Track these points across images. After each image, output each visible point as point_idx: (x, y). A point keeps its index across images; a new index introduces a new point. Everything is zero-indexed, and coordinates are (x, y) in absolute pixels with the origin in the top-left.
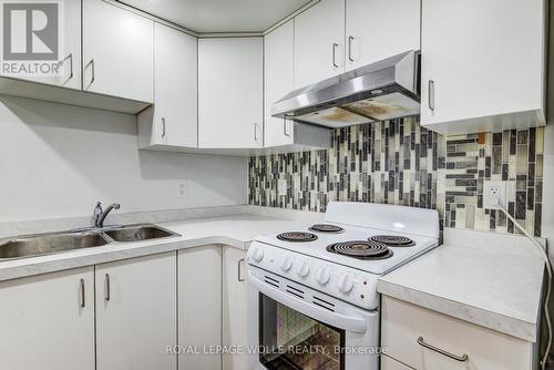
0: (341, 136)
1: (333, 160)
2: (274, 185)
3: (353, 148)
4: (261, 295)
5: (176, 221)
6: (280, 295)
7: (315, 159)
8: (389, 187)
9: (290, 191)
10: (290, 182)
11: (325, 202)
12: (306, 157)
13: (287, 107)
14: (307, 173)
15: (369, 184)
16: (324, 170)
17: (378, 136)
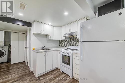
0: (71, 38)
1: (70, 41)
2: (63, 44)
3: (72, 40)
4: (62, 55)
5: (53, 48)
6: (64, 54)
7: (68, 41)
8: (76, 44)
9: (65, 45)
10: (65, 43)
11: (69, 46)
12: (67, 41)
13: (65, 35)
14: (67, 42)
15: (74, 44)
16: (69, 42)
17: (75, 38)
